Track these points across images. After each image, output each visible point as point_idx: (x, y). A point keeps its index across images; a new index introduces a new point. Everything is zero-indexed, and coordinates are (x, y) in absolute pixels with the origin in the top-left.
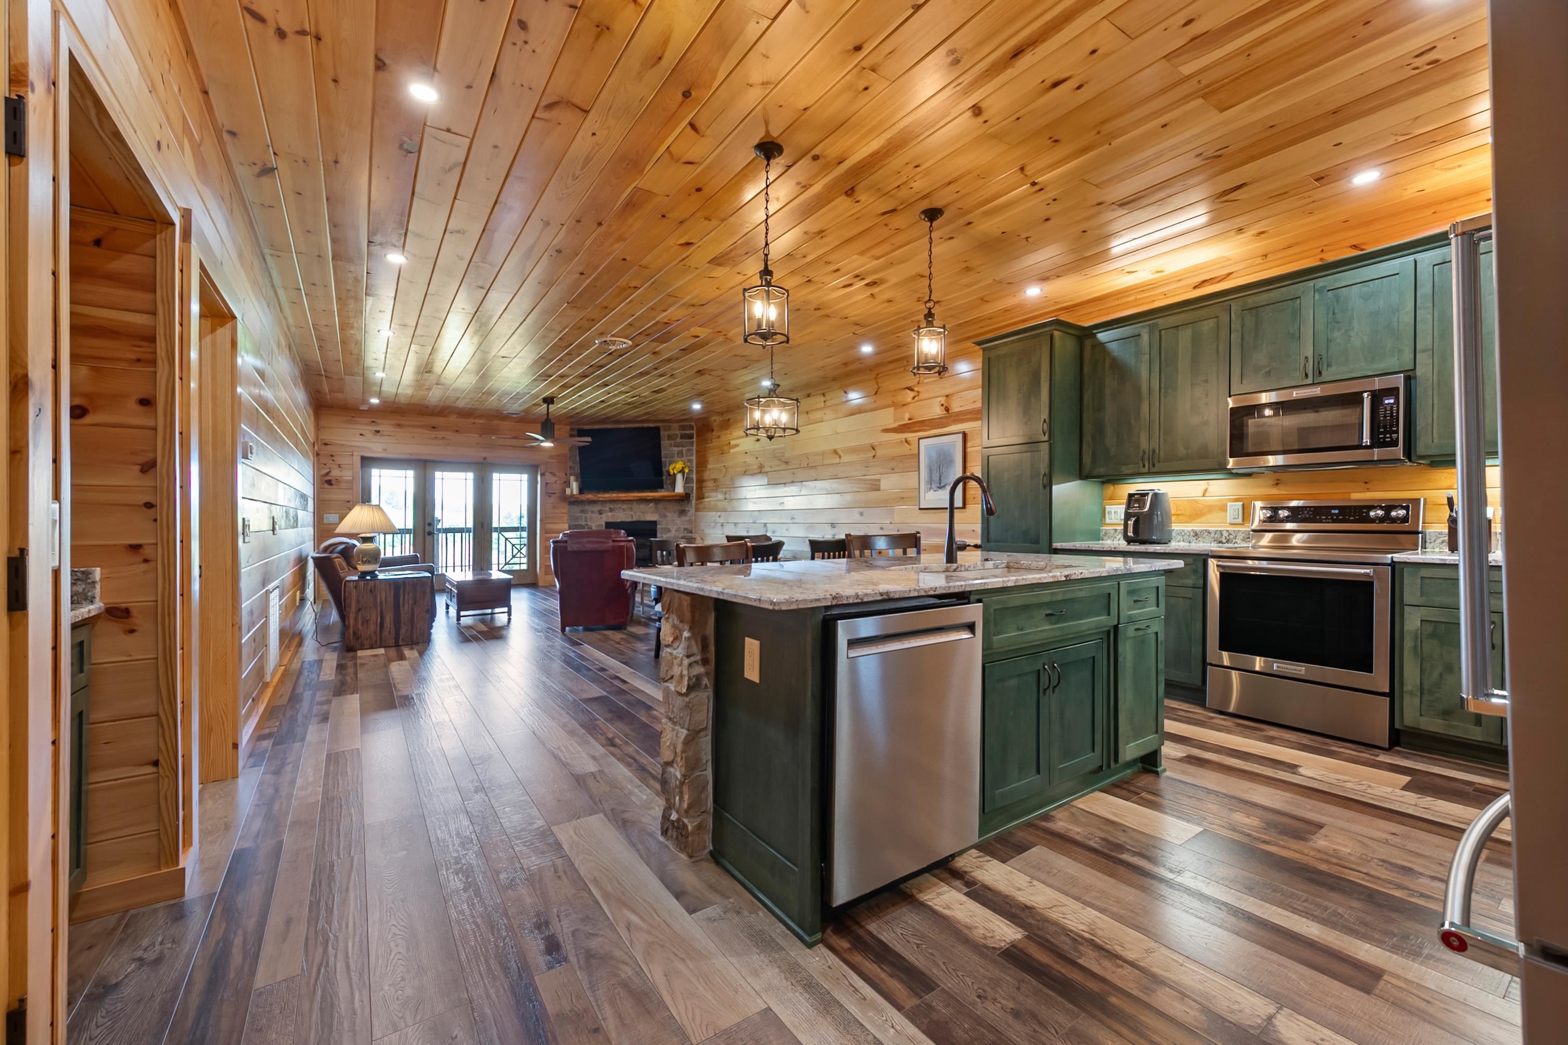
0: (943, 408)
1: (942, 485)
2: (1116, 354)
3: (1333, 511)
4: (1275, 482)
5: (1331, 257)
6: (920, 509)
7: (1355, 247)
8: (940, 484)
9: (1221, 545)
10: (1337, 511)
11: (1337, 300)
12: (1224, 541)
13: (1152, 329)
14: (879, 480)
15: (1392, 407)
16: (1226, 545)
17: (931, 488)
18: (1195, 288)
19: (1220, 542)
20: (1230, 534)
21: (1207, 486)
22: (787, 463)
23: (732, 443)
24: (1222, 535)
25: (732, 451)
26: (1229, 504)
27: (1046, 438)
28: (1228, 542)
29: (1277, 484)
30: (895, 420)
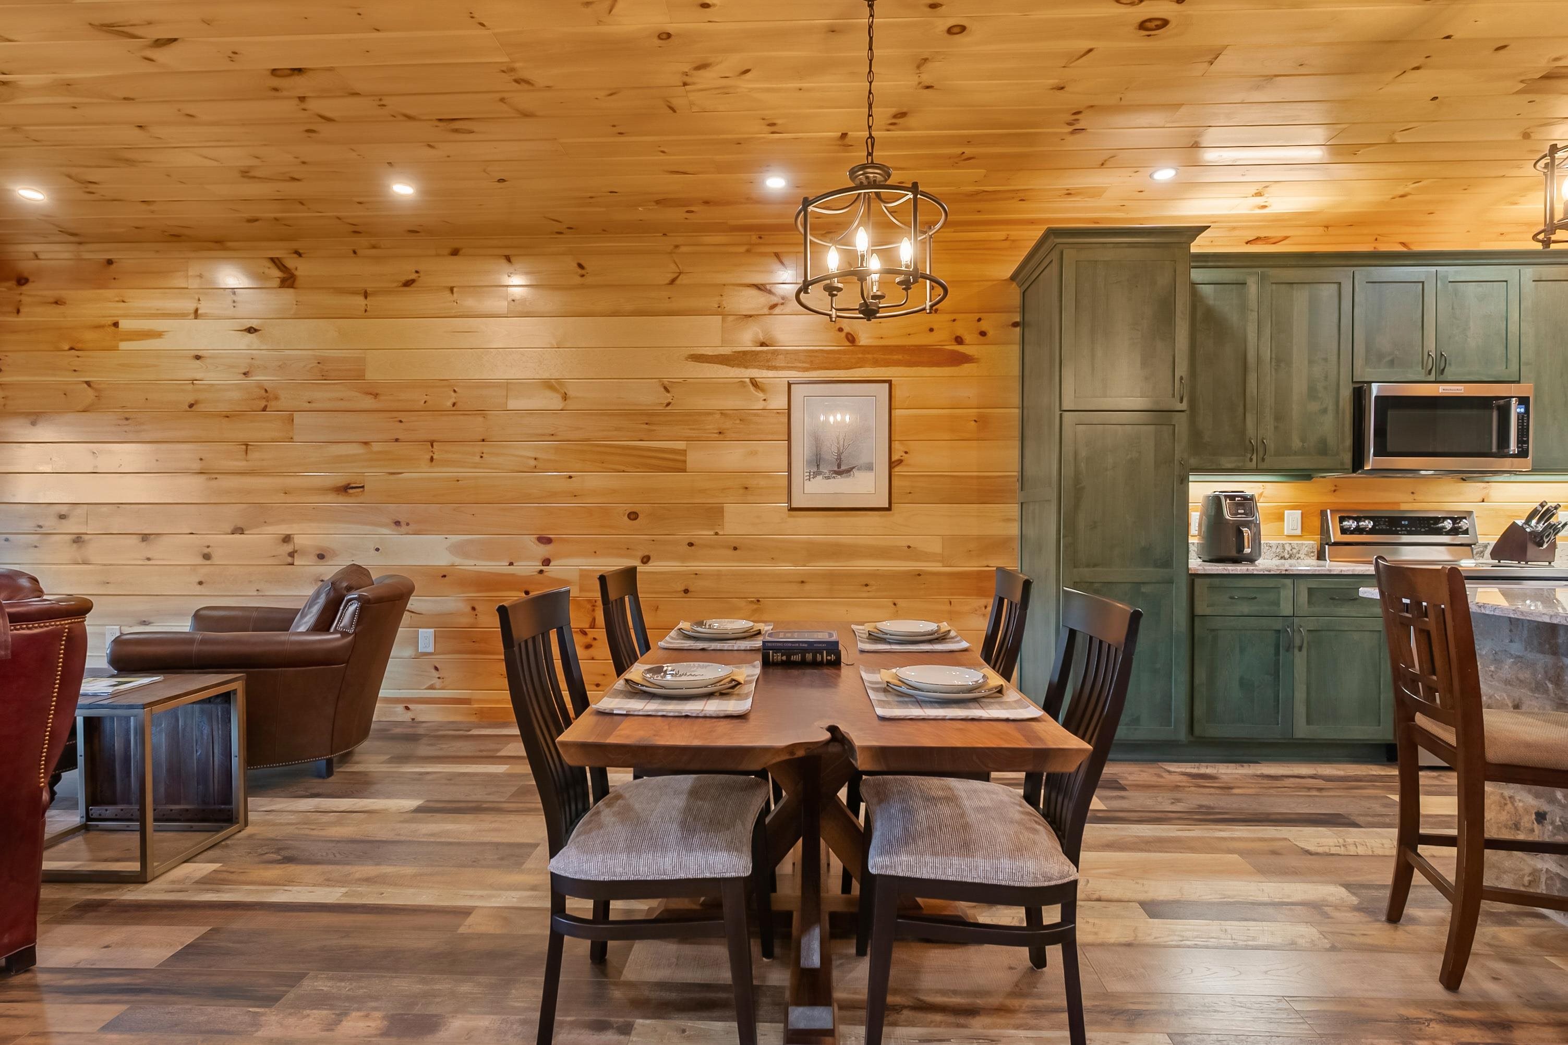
0: (843, 335)
1: (843, 468)
2: (1211, 302)
3: (1403, 523)
4: (1333, 488)
5: (1383, 248)
6: (791, 509)
7: (1403, 244)
8: (839, 466)
9: (1283, 561)
10: (1406, 523)
11: (1456, 294)
12: (1287, 556)
13: (1263, 278)
14: (684, 452)
15: (1523, 416)
16: (1289, 561)
17: (816, 474)
18: (1247, 243)
19: (1283, 558)
20: (1293, 548)
21: (1263, 490)
22: (376, 395)
23: (125, 324)
24: (1284, 549)
25: (124, 345)
26: (1286, 512)
27: (1184, 406)
28: (1290, 557)
29: (1335, 491)
30: (724, 342)
